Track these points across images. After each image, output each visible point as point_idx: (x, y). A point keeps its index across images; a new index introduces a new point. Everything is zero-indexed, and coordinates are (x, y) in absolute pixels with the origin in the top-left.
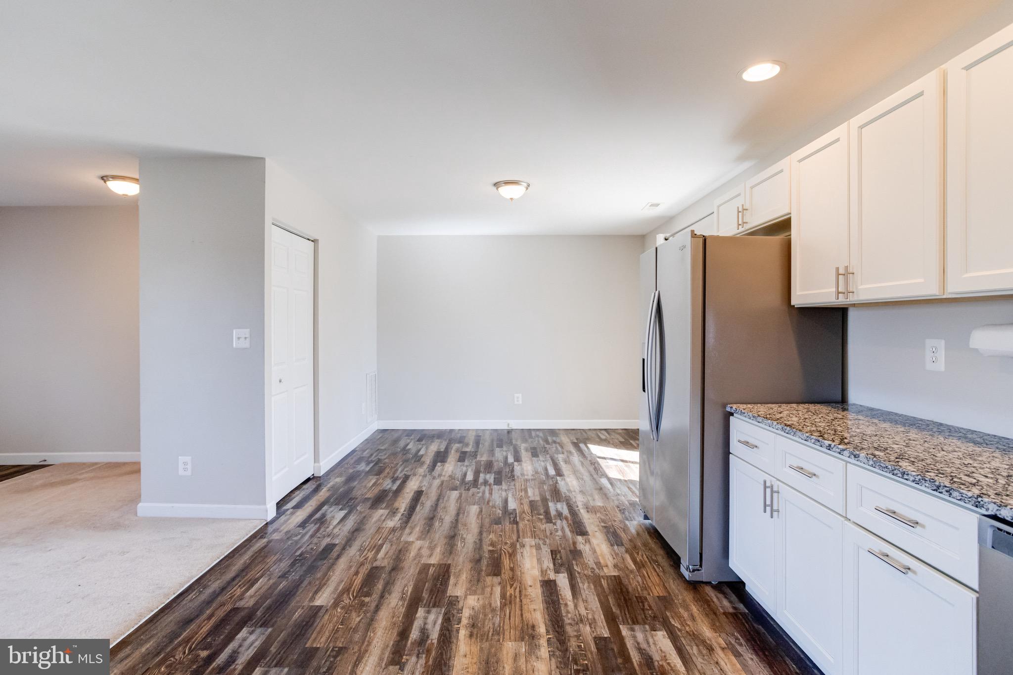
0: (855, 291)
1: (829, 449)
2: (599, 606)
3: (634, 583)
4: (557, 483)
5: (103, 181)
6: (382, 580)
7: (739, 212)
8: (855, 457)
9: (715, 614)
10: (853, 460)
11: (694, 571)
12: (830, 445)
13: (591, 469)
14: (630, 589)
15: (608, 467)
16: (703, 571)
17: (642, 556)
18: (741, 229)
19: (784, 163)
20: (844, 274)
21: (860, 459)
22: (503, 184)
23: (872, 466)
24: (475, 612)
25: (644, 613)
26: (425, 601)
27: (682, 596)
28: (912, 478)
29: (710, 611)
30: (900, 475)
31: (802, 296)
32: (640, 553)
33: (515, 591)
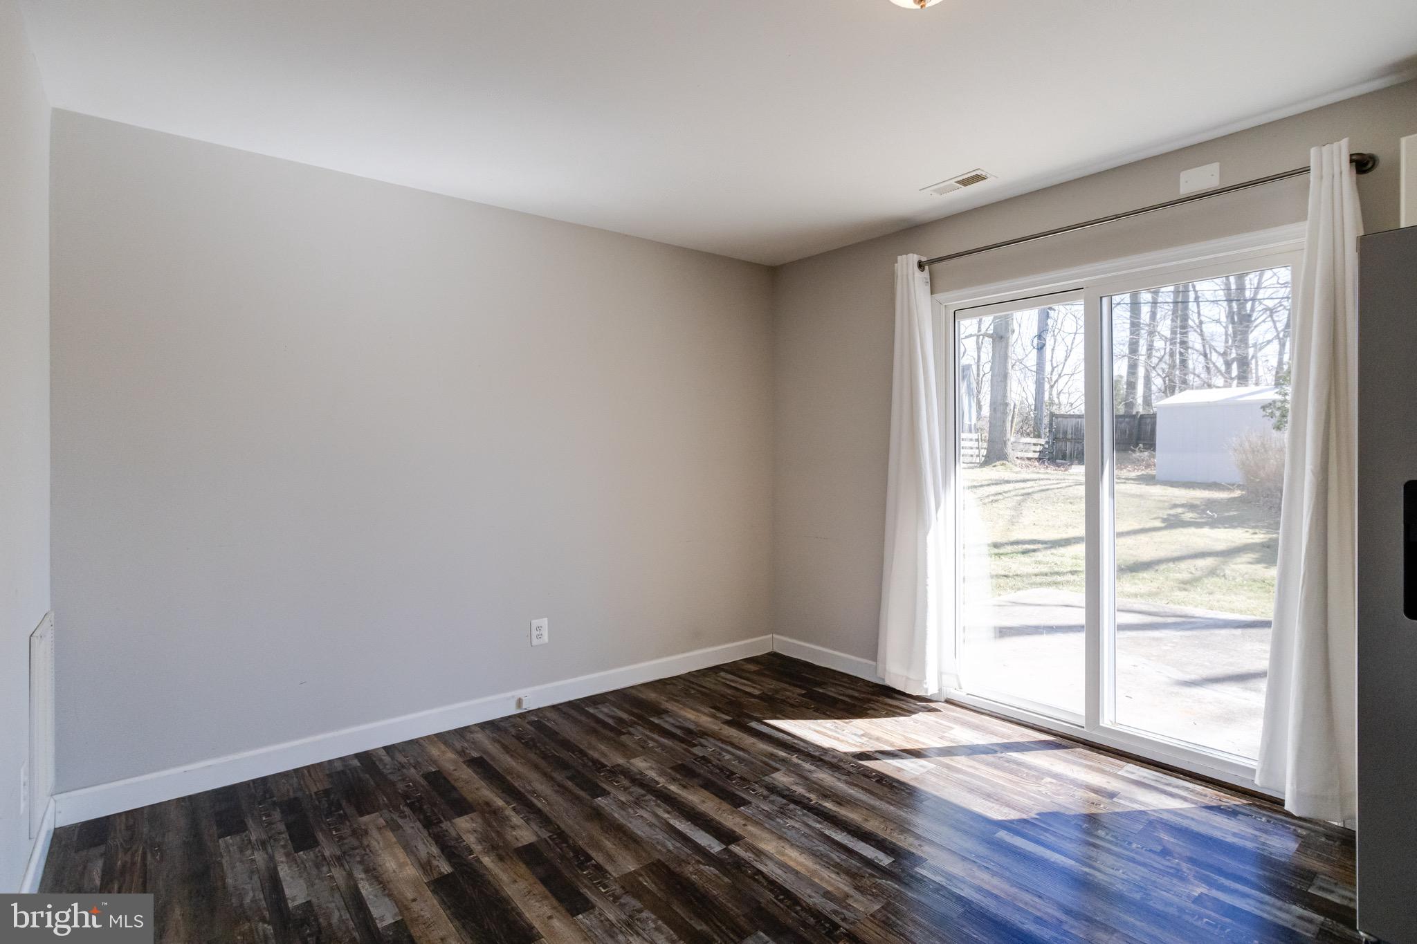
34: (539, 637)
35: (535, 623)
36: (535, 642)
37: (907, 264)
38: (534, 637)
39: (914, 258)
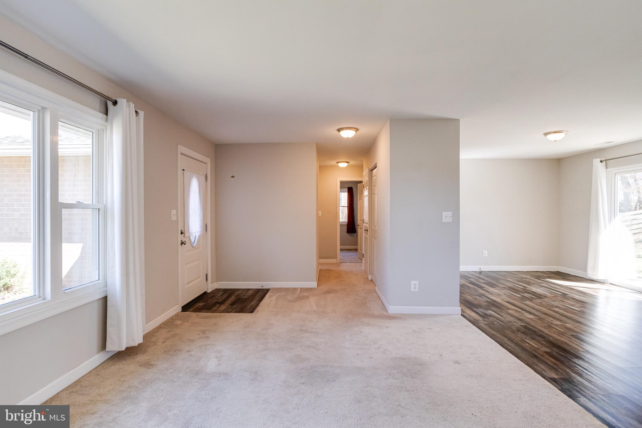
5: (338, 132)
34: (485, 255)
35: (484, 251)
36: (484, 256)
37: (597, 161)
38: (484, 255)
39: (599, 160)
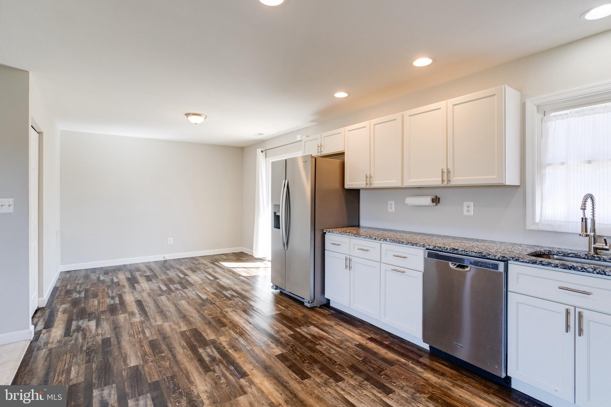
0: (372, 183)
1: (375, 240)
2: (282, 325)
3: (289, 313)
4: (218, 283)
6: (163, 345)
7: (318, 146)
8: (385, 240)
9: (326, 316)
10: (385, 242)
11: (312, 302)
12: (375, 238)
13: (231, 273)
14: (289, 316)
15: (239, 271)
16: (315, 302)
17: (284, 304)
18: (319, 154)
19: (341, 130)
20: (369, 178)
21: (387, 240)
22: (192, 115)
23: (392, 242)
24: (229, 342)
25: (301, 322)
26: (198, 346)
27: (310, 313)
28: (405, 243)
29: (324, 316)
30: (401, 243)
31: (349, 185)
32: (283, 303)
33: (240, 330)
35: (169, 239)
38: (168, 242)
39: (260, 150)
